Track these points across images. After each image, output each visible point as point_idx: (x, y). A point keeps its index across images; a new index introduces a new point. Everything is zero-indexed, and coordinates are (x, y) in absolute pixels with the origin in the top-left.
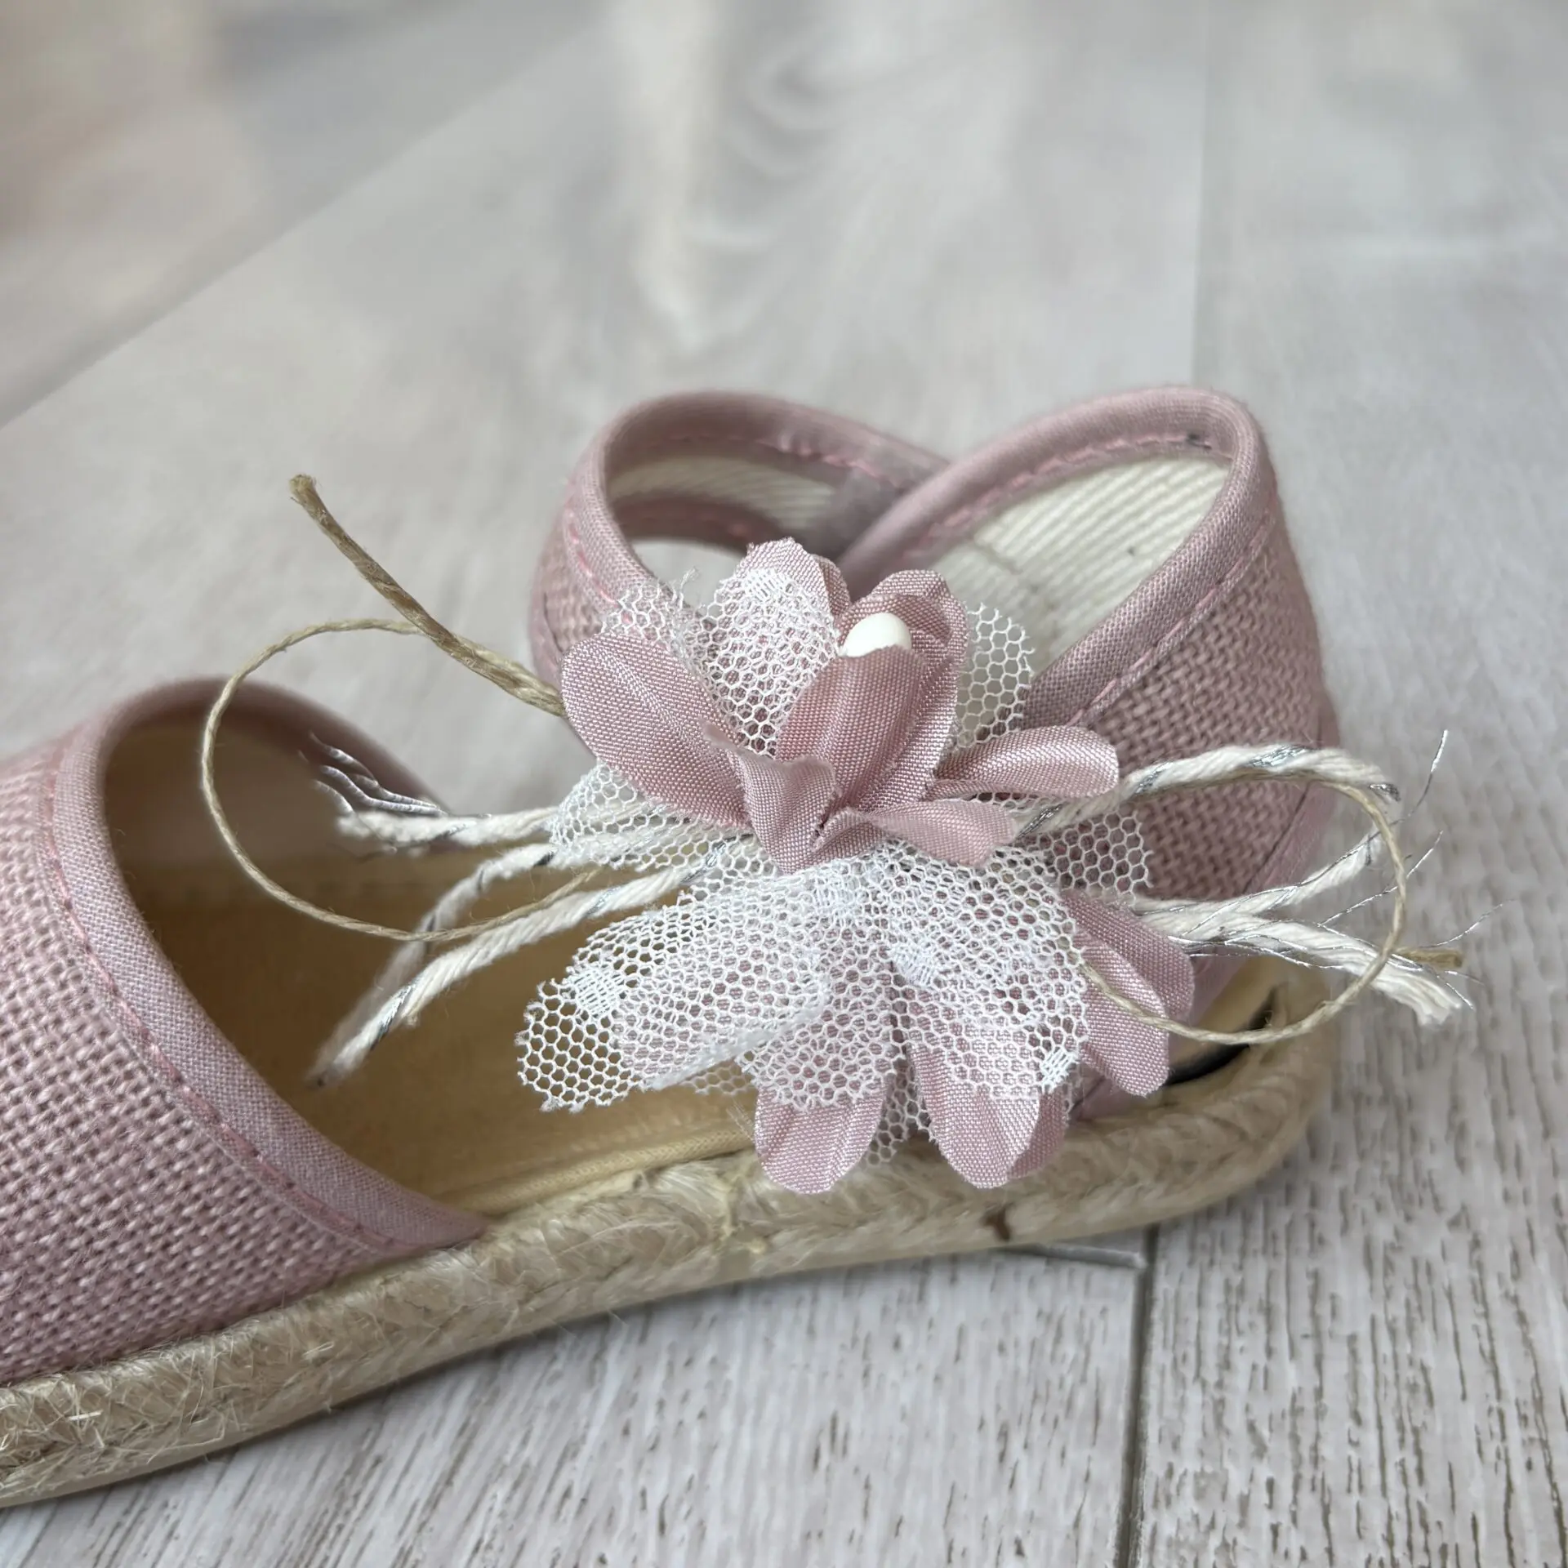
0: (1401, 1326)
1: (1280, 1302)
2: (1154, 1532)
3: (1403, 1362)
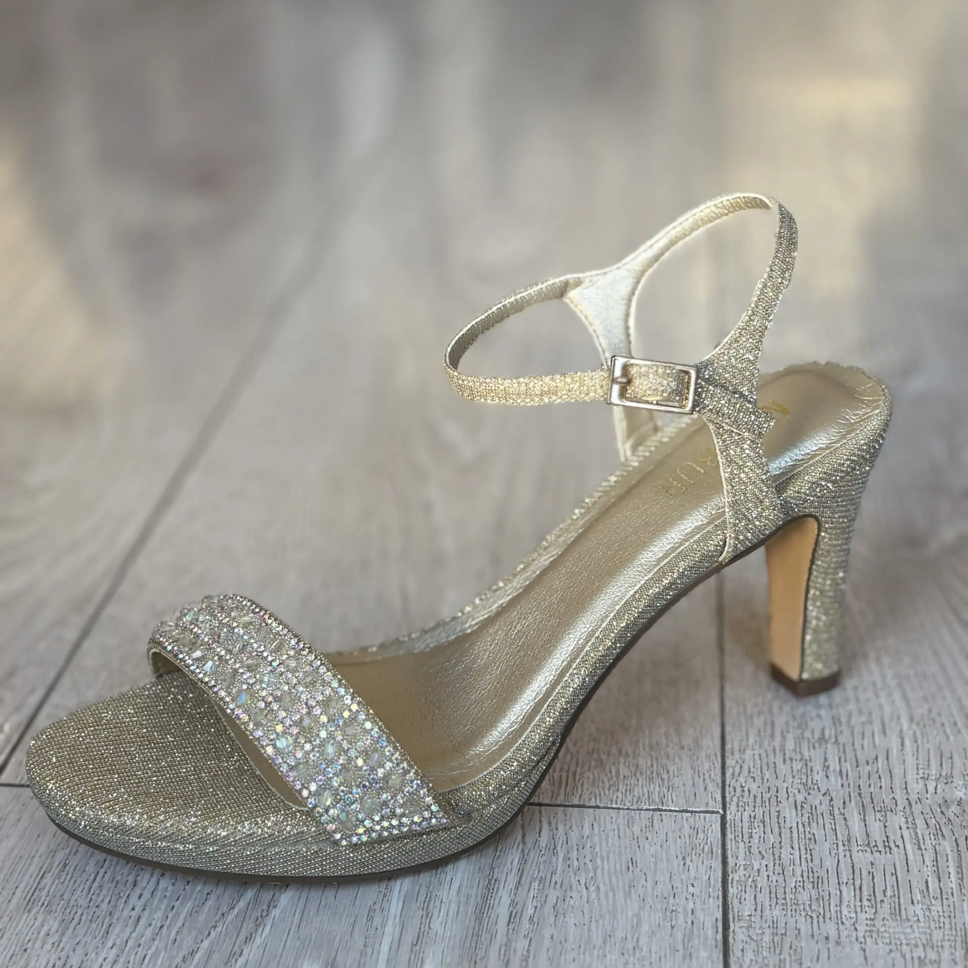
2: (732, 878)
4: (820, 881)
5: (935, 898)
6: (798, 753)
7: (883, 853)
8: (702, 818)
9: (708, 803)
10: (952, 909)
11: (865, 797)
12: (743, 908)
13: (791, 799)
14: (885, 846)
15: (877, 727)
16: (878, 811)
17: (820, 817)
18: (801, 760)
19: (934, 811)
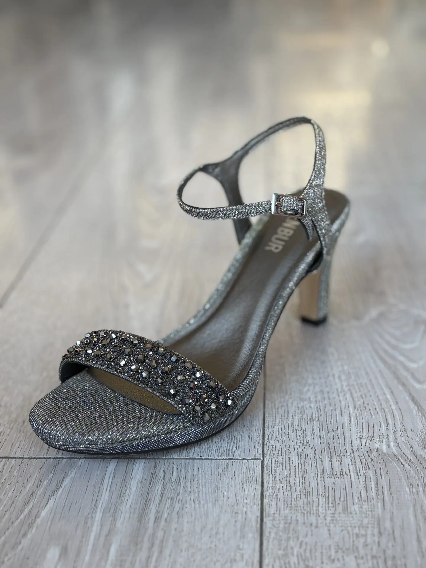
0: (303, 464)
1: (284, 462)
2: (266, 495)
3: (303, 469)
4: (309, 494)
5: (365, 501)
6: (300, 427)
7: (340, 478)
8: (252, 463)
9: (255, 455)
10: (373, 507)
11: (331, 449)
12: (270, 510)
13: (296, 451)
14: (341, 474)
15: (338, 412)
16: (338, 456)
17: (310, 460)
18: (302, 430)
19: (365, 455)
